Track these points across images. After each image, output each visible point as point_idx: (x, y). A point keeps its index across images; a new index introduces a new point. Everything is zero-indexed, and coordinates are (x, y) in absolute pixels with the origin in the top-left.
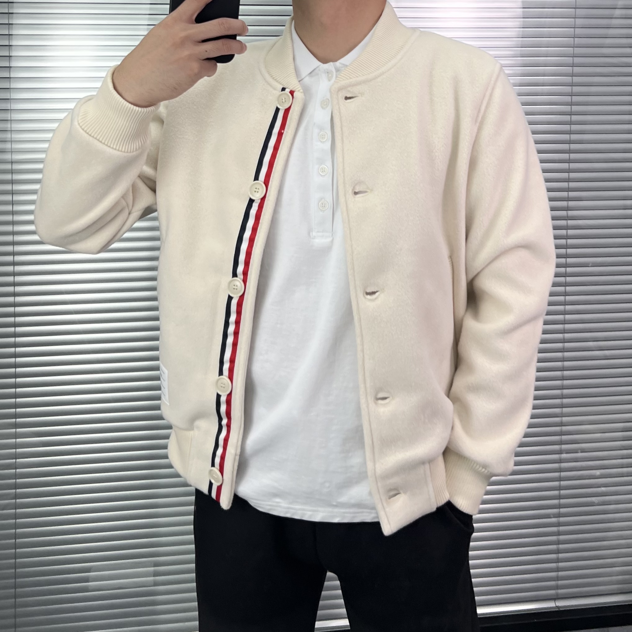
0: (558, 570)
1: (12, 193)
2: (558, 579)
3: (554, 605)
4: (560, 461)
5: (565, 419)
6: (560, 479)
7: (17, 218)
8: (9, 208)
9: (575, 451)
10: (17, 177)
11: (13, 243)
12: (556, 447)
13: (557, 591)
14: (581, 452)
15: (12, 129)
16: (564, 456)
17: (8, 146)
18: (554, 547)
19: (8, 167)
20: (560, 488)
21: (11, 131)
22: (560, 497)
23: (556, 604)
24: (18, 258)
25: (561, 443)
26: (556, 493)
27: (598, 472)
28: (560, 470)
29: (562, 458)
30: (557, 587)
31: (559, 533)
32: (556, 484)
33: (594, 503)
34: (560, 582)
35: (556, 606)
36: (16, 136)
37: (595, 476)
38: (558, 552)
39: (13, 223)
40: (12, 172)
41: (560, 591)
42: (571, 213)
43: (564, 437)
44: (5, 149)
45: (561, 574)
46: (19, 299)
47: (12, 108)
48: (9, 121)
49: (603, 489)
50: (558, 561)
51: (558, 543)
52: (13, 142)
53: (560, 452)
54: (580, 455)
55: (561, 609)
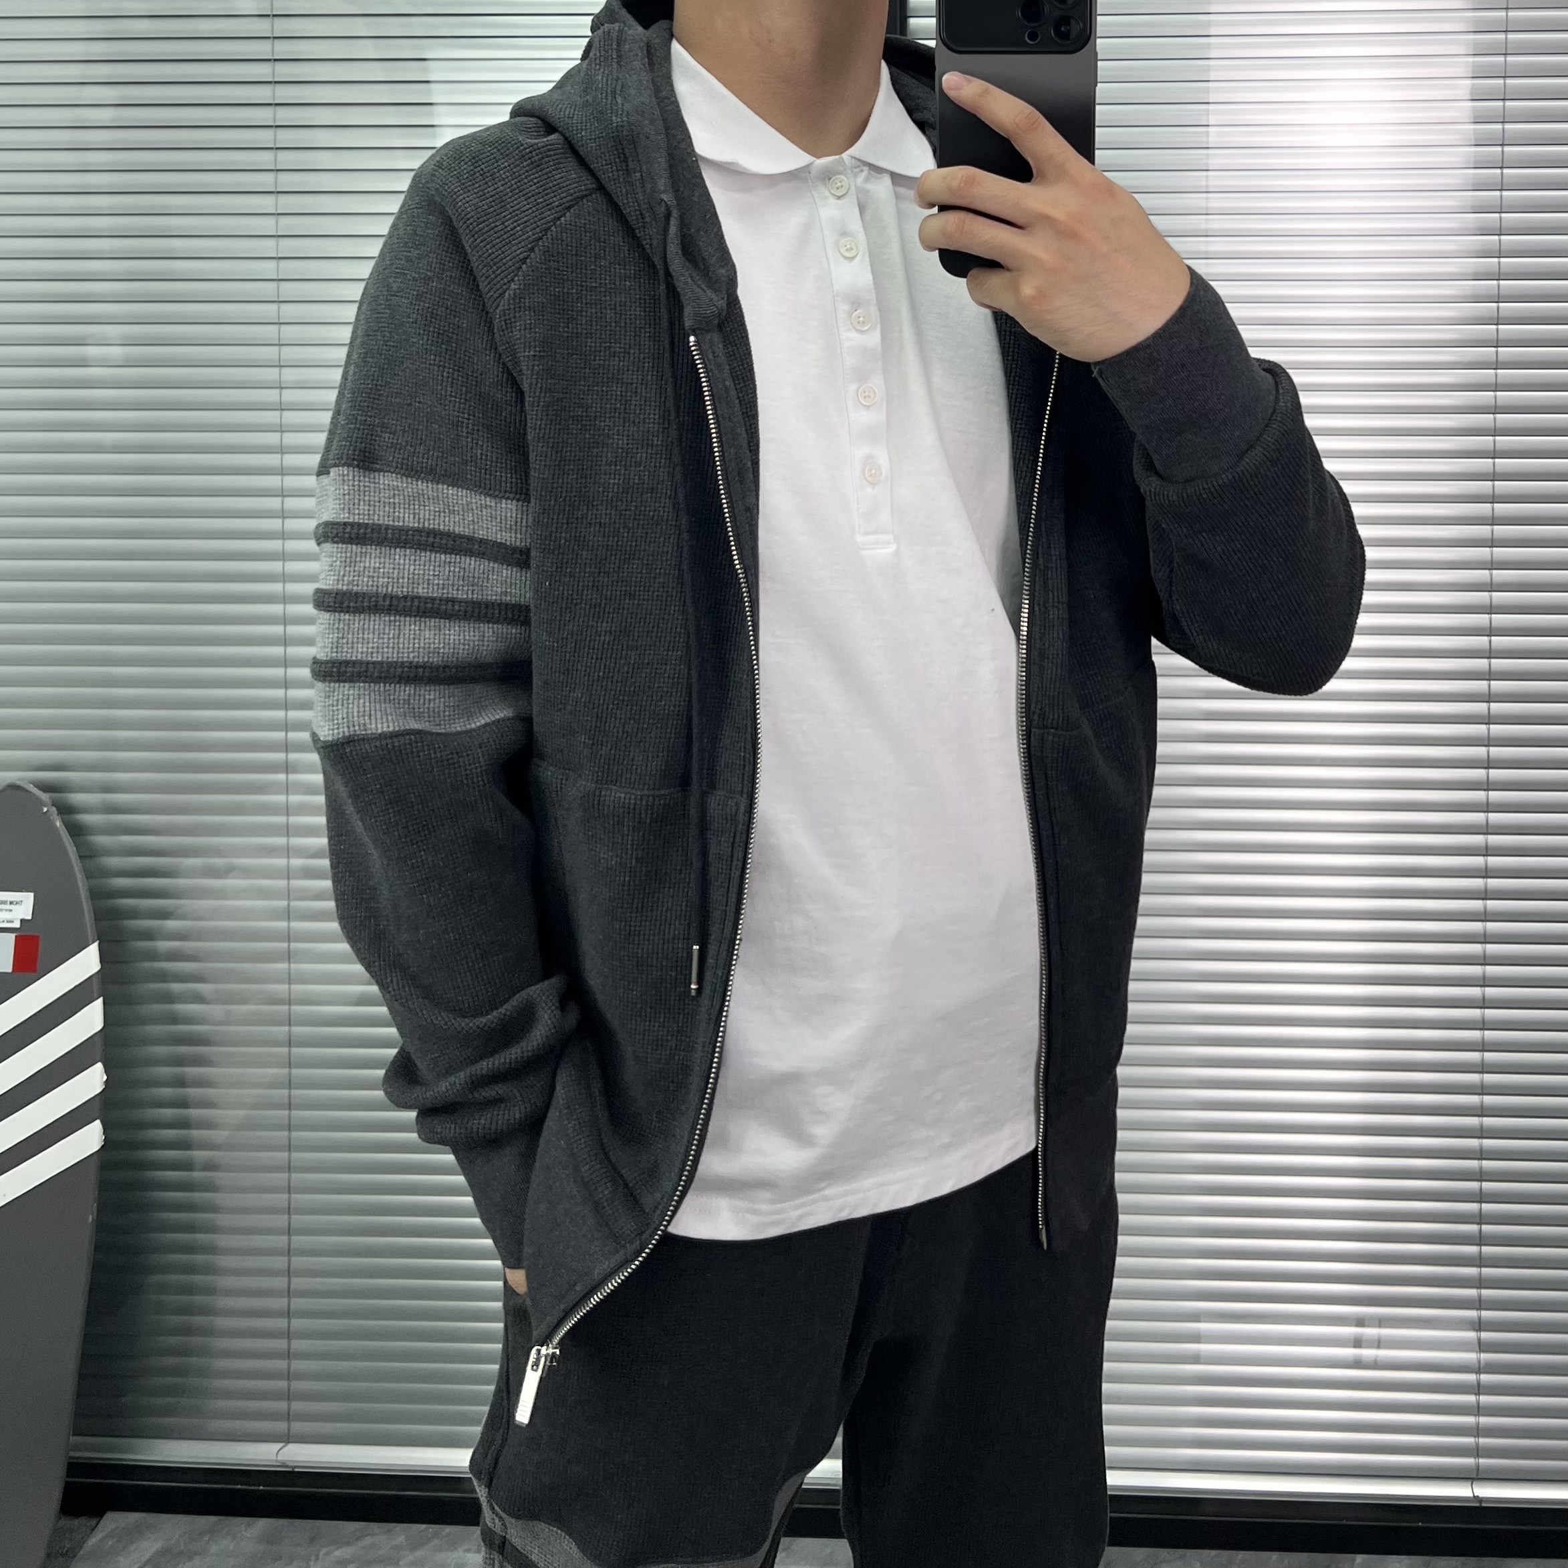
0: (1478, 1411)
2: (1478, 1431)
3: (1470, 1495)
13: (1477, 1459)
23: (1473, 1492)
30: (1479, 1452)
34: (1486, 1441)
35: (1474, 1496)
38: (1478, 1368)
45: (1486, 1421)
50: (1479, 1389)
55: (1483, 1505)
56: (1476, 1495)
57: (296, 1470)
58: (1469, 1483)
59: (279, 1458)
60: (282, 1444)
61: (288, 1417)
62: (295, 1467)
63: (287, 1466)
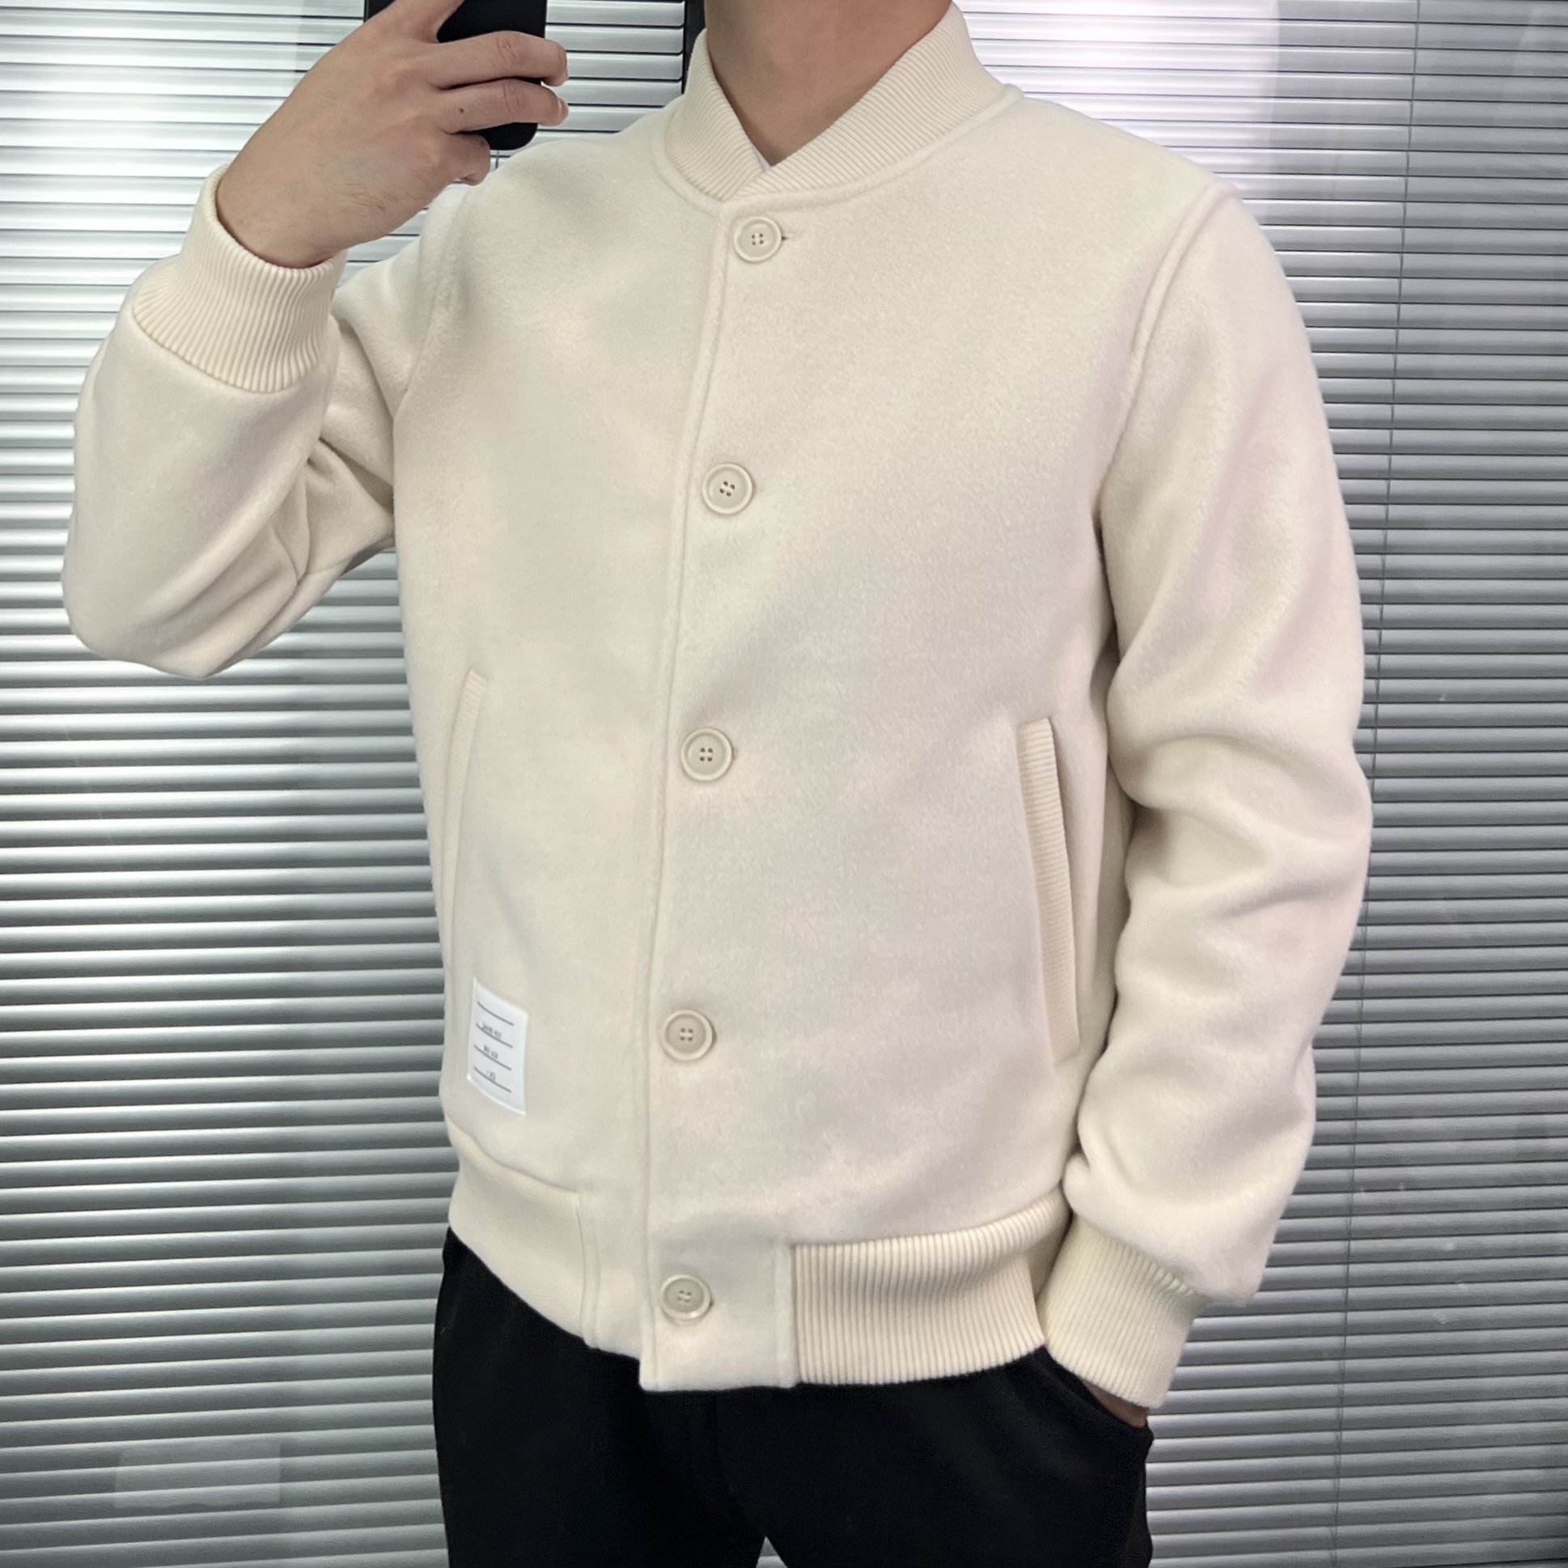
0: (1335, 1496)
2: (1335, 1520)
4: (1350, 1211)
5: (1365, 1101)
6: (1348, 1259)
9: (1393, 1186)
12: (1344, 1174)
14: (1408, 1190)
16: (1361, 1198)
18: (1327, 1436)
20: (1347, 1282)
22: (1346, 1306)
25: (1353, 1163)
26: (1336, 1294)
27: (1449, 1244)
28: (1349, 1235)
29: (1356, 1202)
30: (1334, 1543)
31: (1341, 1402)
32: (1336, 1270)
33: (1438, 1323)
34: (1342, 1530)
37: (1441, 1252)
38: (1338, 1449)
42: (1393, 561)
43: (1364, 1150)
45: (1344, 1507)
49: (1463, 1288)
50: (1338, 1473)
53: (1351, 1187)
54: (1402, 1196)
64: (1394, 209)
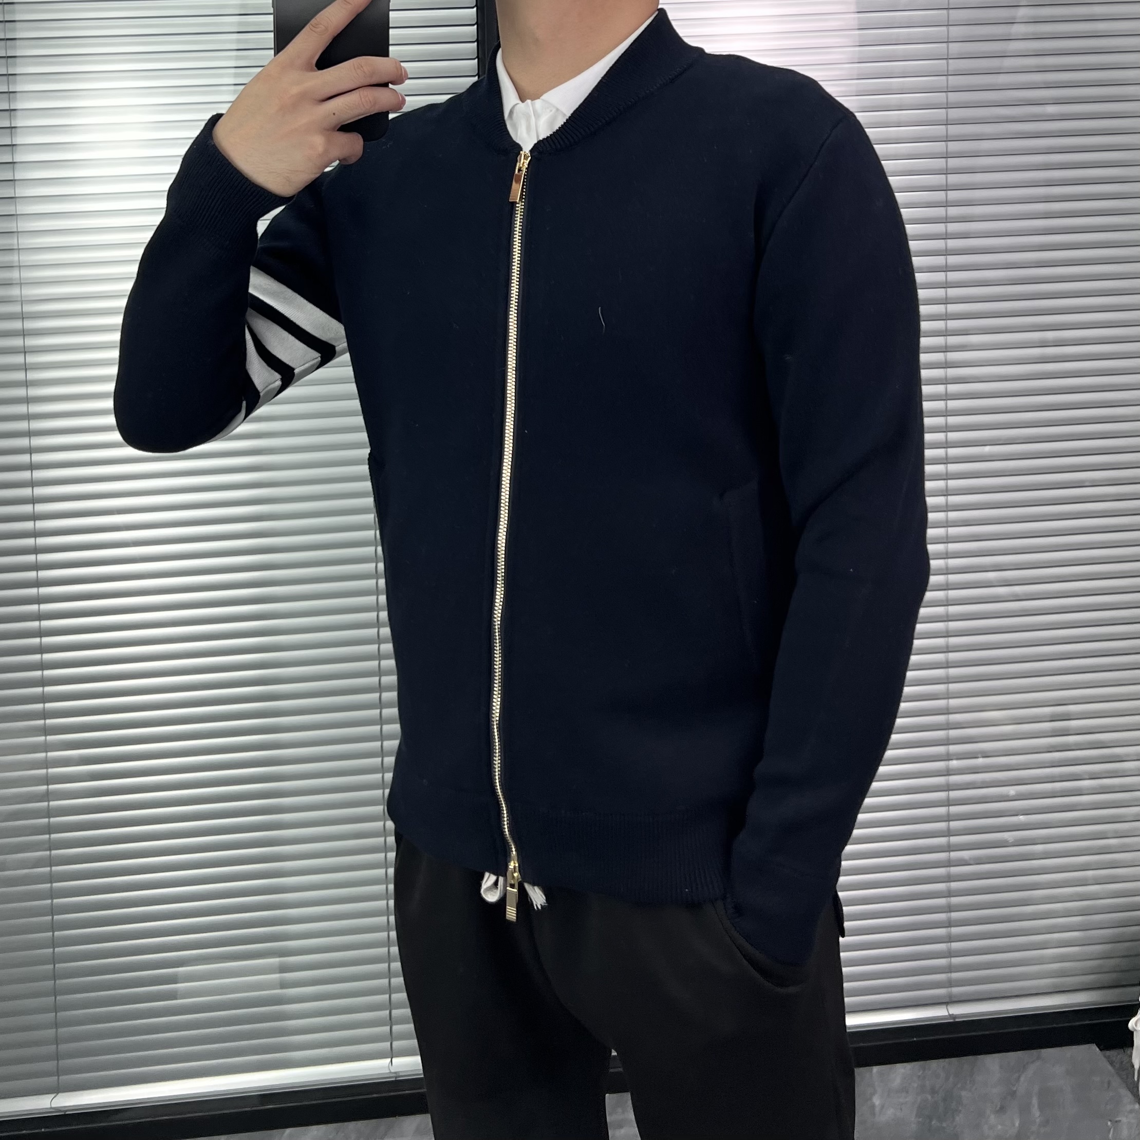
0: (950, 954)
1: (25, 351)
2: (950, 969)
3: (947, 1014)
4: (948, 772)
5: (953, 702)
6: (948, 803)
7: (34, 392)
8: (20, 376)
9: (973, 755)
10: (30, 325)
11: (30, 434)
12: (941, 749)
13: (950, 989)
14: (983, 757)
15: (20, 247)
16: (954, 763)
17: (15, 274)
18: (942, 916)
19: (16, 308)
20: (948, 818)
21: (19, 249)
22: (949, 833)
23: (948, 1012)
24: (38, 458)
25: (947, 742)
26: (942, 825)
27: (1012, 791)
28: (948, 788)
29: (950, 767)
30: (950, 984)
31: (950, 894)
32: (942, 810)
33: (1006, 841)
34: (955, 975)
35: (950, 1015)
36: (26, 258)
37: (1008, 796)
38: (949, 924)
39: (28, 400)
40: (23, 317)
41: (955, 990)
42: (953, 356)
43: (953, 733)
44: (11, 279)
45: (956, 961)
46: (42, 525)
47: (18, 213)
48: (16, 234)
49: (1022, 818)
50: (950, 939)
51: (950, 909)
52: (21, 268)
53: (948, 757)
54: (981, 761)
55: (957, 1020)
56: (951, 1013)
57: (67, 1113)
58: (945, 1006)
59: (53, 1106)
60: (53, 1096)
61: (58, 1072)
62: (67, 1111)
63: (61, 1111)
64: (940, 130)
